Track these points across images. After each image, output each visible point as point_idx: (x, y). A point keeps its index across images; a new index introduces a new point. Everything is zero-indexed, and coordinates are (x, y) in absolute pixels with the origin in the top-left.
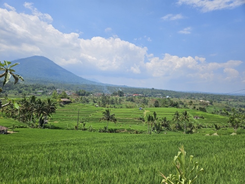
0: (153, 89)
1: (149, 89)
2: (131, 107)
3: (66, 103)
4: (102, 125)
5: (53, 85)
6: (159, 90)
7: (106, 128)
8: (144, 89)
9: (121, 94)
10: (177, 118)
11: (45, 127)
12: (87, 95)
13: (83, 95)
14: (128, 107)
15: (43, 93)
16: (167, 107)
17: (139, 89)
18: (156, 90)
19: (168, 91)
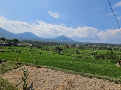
0: (101, 43)
1: (99, 43)
2: (89, 50)
3: (67, 48)
4: (76, 55)
5: (66, 43)
6: (104, 44)
7: (77, 56)
8: (97, 43)
9: (87, 45)
10: (108, 54)
11: (60, 54)
12: (75, 46)
13: (74, 46)
14: (88, 50)
15: (63, 45)
16: (105, 50)
17: (95, 43)
18: (103, 43)
19: (109, 44)
